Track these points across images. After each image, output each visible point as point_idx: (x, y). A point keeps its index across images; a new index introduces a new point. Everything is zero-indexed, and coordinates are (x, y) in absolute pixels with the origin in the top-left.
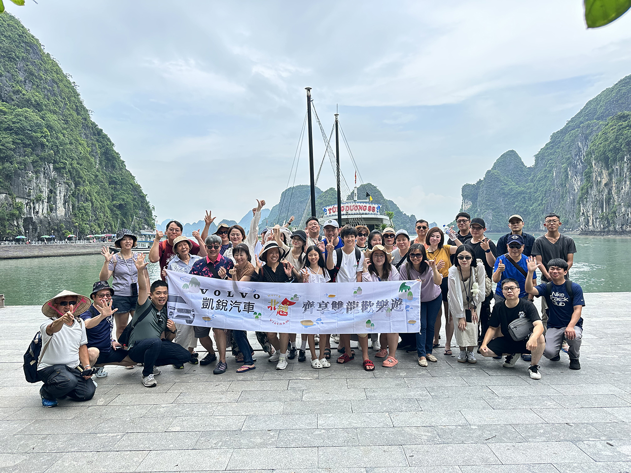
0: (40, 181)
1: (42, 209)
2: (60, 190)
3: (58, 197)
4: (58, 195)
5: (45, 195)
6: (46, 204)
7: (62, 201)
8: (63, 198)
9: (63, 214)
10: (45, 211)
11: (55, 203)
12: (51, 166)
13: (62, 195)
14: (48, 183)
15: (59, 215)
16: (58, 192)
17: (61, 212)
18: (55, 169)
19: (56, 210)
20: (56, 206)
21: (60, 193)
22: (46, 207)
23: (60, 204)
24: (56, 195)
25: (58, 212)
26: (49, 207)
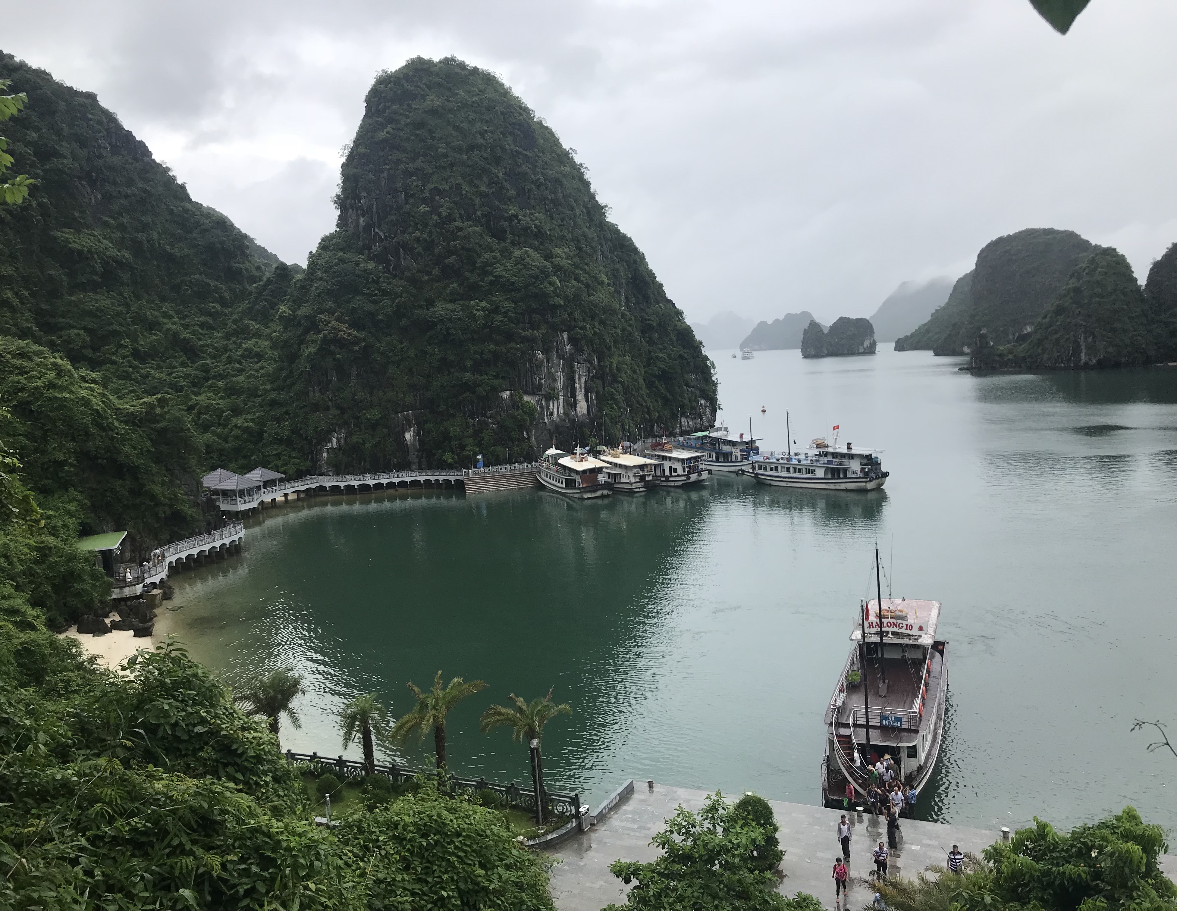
0: (553, 363)
1: (557, 408)
2: (580, 374)
3: (577, 385)
4: (577, 381)
5: (559, 384)
6: (561, 398)
7: (583, 390)
8: (583, 385)
9: (585, 411)
10: (561, 410)
11: (574, 395)
12: (565, 336)
13: (583, 380)
14: (563, 365)
15: (579, 414)
16: (577, 377)
17: (582, 407)
18: (571, 339)
19: (575, 407)
20: (575, 400)
21: (579, 378)
22: (561, 404)
23: (580, 397)
24: (575, 383)
25: (578, 409)
26: (566, 402)
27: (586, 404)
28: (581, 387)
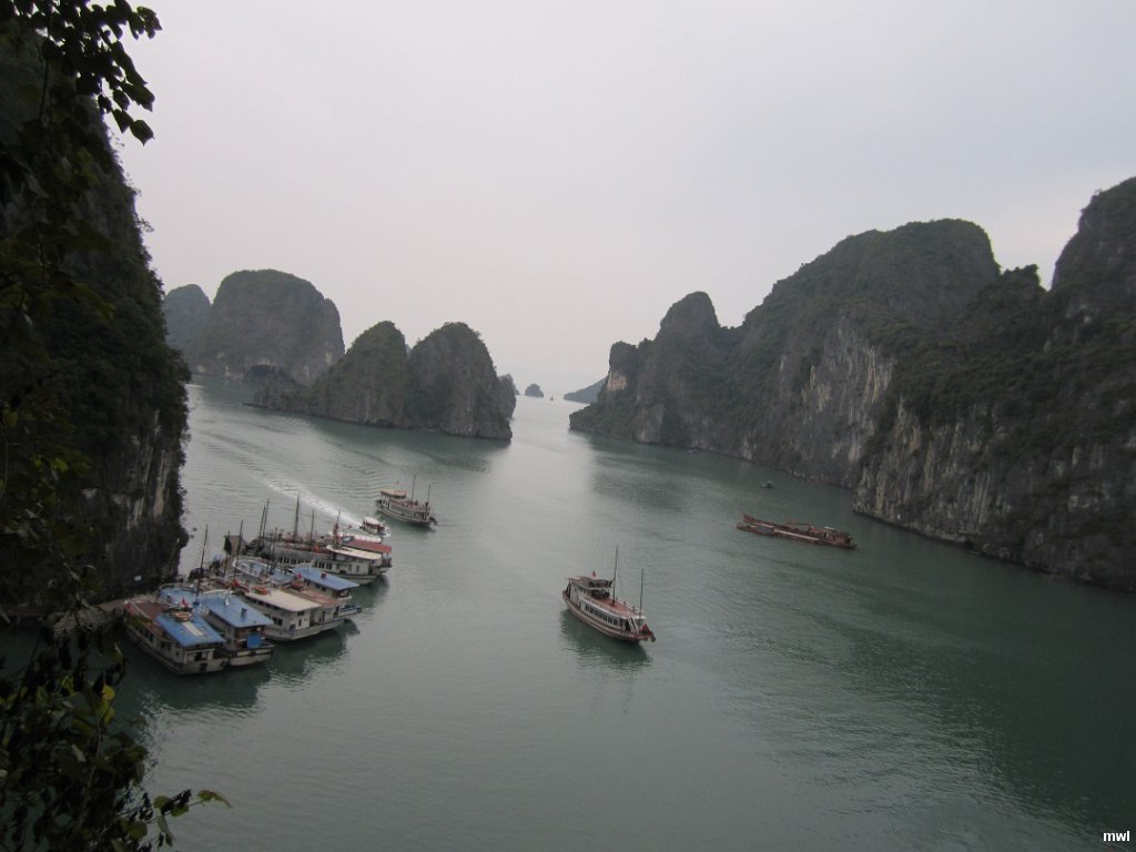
2: (164, 465)
3: (159, 479)
7: (164, 485)
8: (165, 478)
9: (160, 512)
10: (140, 513)
11: (154, 492)
12: (157, 416)
13: (166, 473)
14: (152, 453)
15: (155, 516)
16: (161, 467)
18: (162, 418)
19: (154, 506)
20: (154, 497)
22: (142, 504)
23: (159, 493)
24: (158, 475)
25: (155, 509)
26: (147, 501)
27: (163, 502)
28: (162, 482)
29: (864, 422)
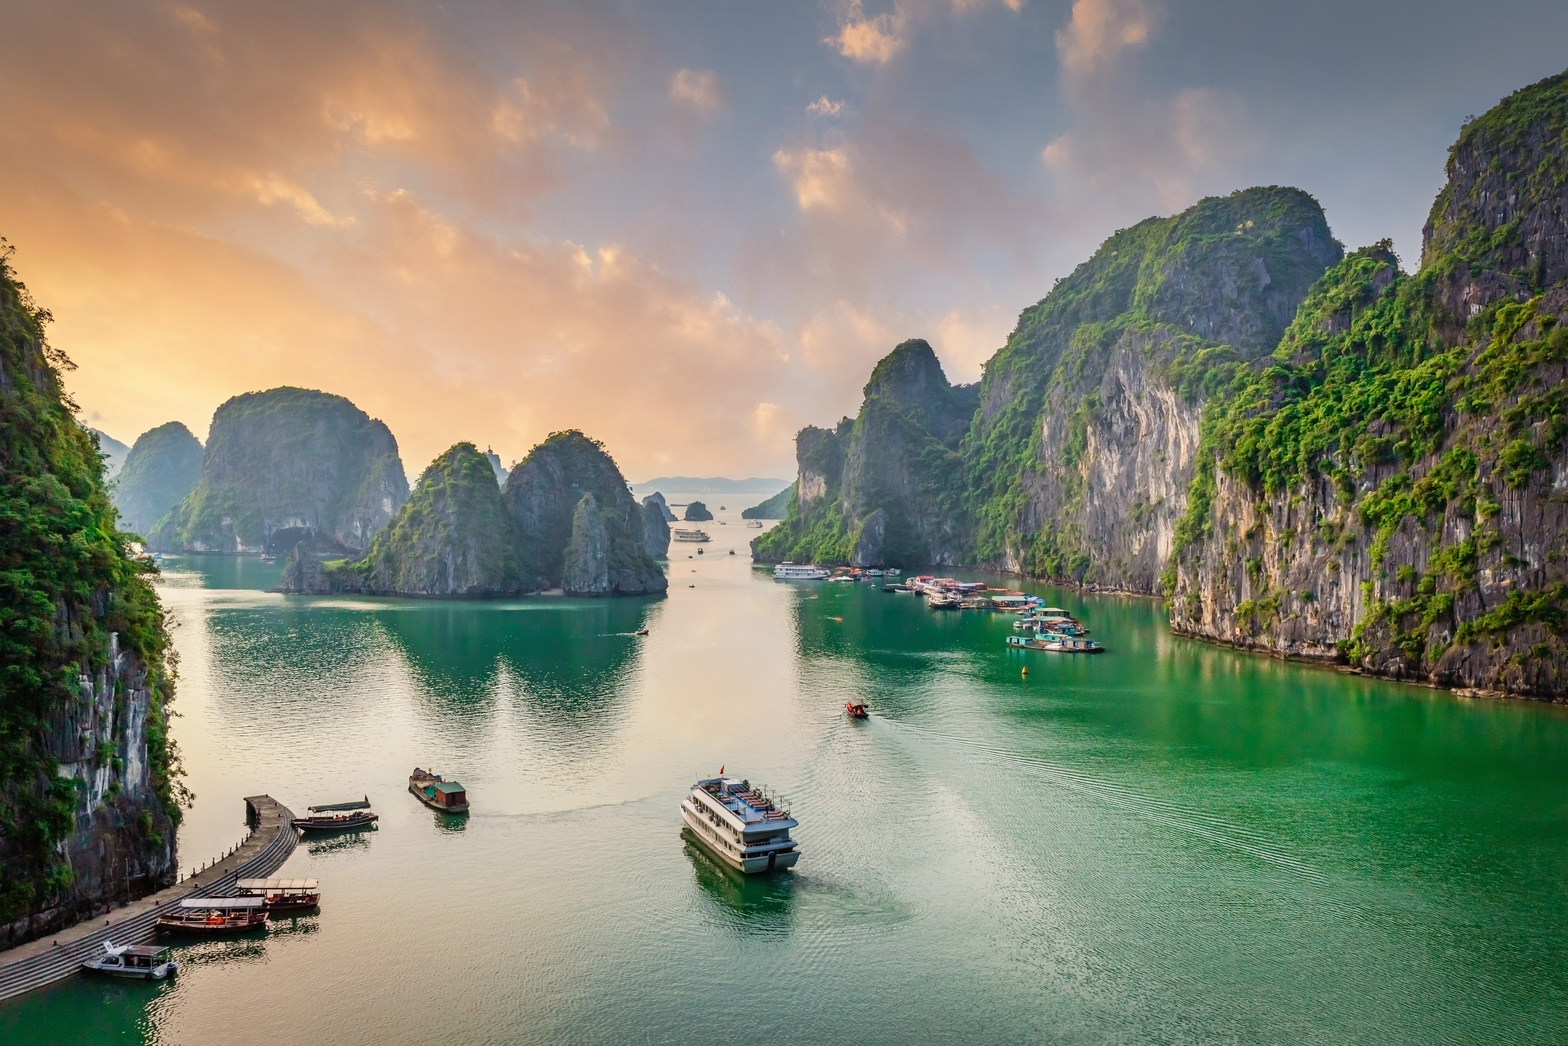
0: (102, 695)
2: (135, 711)
3: (129, 732)
4: (131, 725)
7: (138, 741)
8: (139, 730)
9: (138, 780)
10: (106, 787)
11: (124, 753)
12: (115, 641)
13: (139, 722)
14: (114, 696)
15: (130, 787)
16: (131, 715)
17: (134, 773)
18: (123, 643)
19: (126, 774)
20: (125, 760)
22: (108, 772)
23: (132, 753)
24: (128, 727)
25: (129, 777)
26: (115, 768)
27: (140, 765)
28: (135, 736)
29: (1173, 499)
